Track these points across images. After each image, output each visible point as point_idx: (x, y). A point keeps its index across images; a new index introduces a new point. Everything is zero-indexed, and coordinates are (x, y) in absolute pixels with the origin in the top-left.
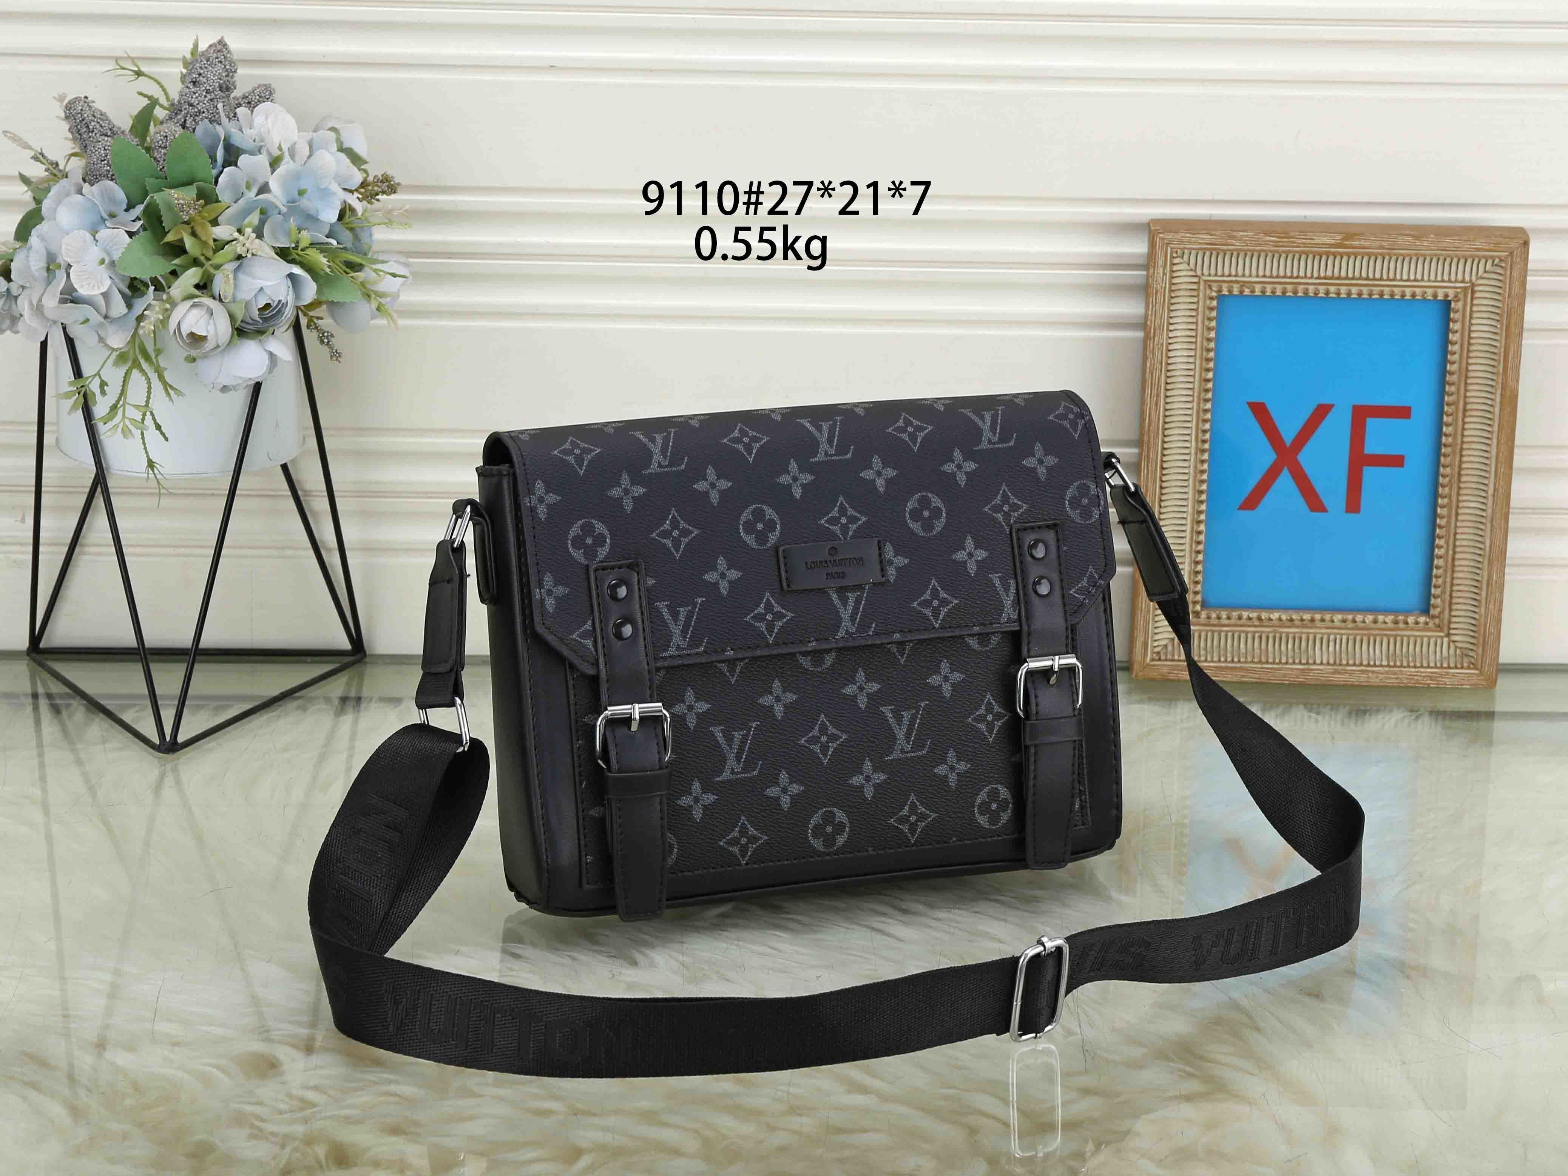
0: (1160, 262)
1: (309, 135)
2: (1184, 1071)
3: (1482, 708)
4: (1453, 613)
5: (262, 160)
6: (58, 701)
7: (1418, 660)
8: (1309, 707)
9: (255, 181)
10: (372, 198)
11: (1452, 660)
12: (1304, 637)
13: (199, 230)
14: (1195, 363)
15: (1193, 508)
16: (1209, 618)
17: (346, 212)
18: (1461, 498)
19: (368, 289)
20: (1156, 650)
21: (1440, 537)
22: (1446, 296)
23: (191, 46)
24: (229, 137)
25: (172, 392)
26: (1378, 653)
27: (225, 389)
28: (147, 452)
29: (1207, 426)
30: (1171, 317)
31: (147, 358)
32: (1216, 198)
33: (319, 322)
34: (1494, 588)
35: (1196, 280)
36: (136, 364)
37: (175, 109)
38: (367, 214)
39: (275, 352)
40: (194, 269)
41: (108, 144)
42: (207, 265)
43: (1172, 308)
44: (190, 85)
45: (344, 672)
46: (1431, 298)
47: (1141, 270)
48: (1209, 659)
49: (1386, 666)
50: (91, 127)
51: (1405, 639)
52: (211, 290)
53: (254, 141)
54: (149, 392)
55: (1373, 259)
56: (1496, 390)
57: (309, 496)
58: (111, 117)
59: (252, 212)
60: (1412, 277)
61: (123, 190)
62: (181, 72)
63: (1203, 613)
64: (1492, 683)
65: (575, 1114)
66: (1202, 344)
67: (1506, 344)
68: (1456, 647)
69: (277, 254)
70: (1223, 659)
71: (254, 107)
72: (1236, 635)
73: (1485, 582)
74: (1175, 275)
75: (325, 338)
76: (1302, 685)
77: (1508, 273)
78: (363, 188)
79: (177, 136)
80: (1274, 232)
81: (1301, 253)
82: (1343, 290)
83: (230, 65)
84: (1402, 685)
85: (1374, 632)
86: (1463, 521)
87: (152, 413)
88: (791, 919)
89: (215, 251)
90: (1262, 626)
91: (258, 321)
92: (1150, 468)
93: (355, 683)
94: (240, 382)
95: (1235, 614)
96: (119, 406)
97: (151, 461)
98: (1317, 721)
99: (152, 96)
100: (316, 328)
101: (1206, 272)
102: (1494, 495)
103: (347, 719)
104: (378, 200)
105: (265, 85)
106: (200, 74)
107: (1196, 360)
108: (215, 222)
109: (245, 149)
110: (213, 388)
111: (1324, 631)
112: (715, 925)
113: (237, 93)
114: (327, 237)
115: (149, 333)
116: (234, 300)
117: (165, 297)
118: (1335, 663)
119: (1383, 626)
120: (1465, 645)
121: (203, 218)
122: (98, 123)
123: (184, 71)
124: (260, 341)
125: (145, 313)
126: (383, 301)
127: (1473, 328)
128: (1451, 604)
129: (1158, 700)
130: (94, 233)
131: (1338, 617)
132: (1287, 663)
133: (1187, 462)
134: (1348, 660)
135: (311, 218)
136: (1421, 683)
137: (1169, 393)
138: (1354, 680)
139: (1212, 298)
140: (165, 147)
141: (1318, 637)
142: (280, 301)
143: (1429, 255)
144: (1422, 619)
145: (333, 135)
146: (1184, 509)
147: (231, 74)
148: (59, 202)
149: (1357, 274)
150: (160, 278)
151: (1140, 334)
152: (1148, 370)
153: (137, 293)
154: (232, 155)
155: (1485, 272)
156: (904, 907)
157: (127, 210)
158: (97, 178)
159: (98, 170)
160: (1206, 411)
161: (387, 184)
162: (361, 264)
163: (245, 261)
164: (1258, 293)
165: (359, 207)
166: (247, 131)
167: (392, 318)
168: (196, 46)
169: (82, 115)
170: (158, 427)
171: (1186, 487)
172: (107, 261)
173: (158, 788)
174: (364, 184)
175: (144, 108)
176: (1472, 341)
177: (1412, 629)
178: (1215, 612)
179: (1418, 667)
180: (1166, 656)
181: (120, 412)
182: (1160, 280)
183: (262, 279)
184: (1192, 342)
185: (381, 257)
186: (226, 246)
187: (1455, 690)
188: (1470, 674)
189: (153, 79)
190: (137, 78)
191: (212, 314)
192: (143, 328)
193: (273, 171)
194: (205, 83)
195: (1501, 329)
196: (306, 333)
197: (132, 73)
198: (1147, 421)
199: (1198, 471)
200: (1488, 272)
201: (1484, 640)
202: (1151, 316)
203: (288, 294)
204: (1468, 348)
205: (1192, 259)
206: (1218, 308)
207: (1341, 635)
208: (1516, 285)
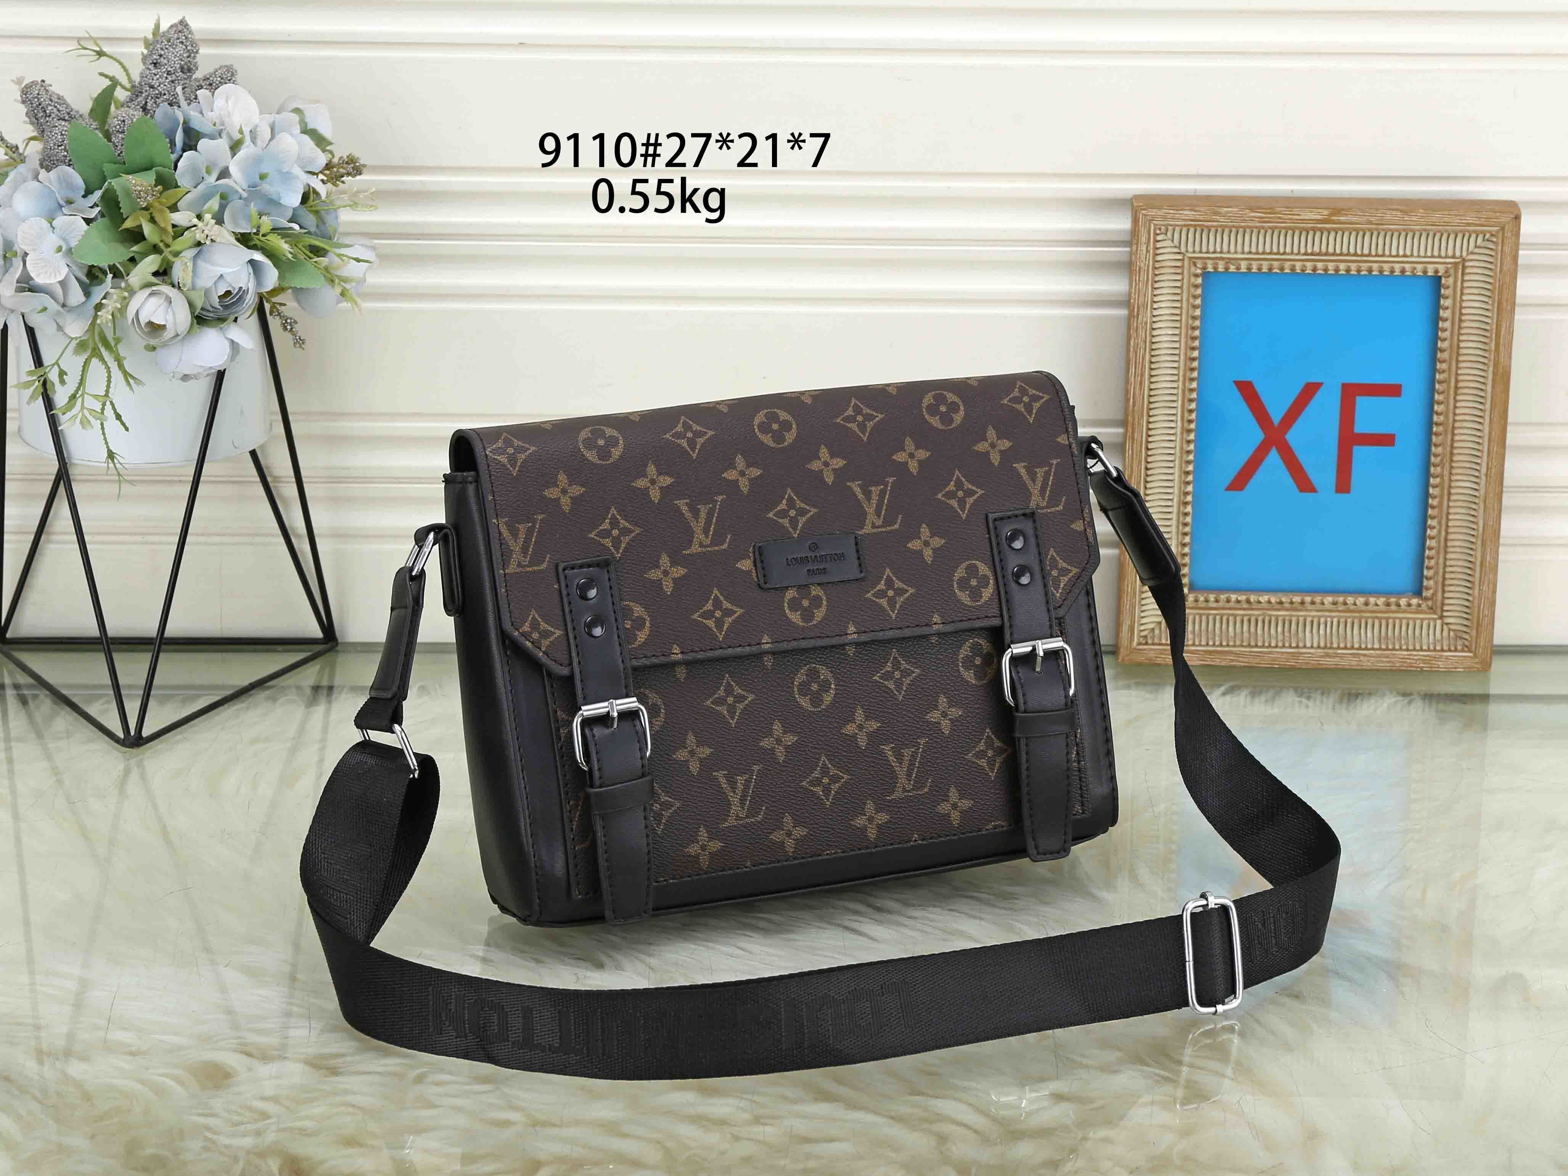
0: (1144, 239)
1: (270, 118)
2: (1158, 1075)
3: (1477, 690)
4: (1446, 595)
5: (223, 144)
6: (25, 692)
7: (1411, 642)
8: (1300, 692)
9: (215, 164)
10: (337, 180)
11: (1445, 643)
12: (1294, 620)
13: (157, 217)
14: (1179, 341)
15: (1180, 488)
16: (1196, 601)
17: (309, 194)
18: (1453, 478)
19: (332, 275)
20: (1143, 634)
21: (1433, 518)
22: (1436, 271)
23: (152, 26)
24: (189, 120)
25: (131, 381)
26: (1370, 636)
27: (185, 378)
28: (106, 443)
29: (1193, 406)
30: (1155, 296)
31: (107, 346)
32: (1201, 172)
33: (282, 309)
34: (1488, 570)
35: (1180, 257)
36: (95, 353)
37: (136, 91)
38: (333, 197)
39: (236, 340)
40: (153, 256)
41: (65, 129)
42: (167, 252)
43: (1156, 285)
44: (151, 67)
45: (315, 661)
46: (1421, 274)
47: (1125, 246)
48: (1197, 643)
49: (1377, 649)
50: (48, 112)
51: (1397, 621)
52: (170, 277)
53: (214, 125)
54: (109, 381)
55: (1361, 234)
56: (1488, 367)
57: (279, 482)
58: (69, 100)
59: (213, 196)
60: (1401, 253)
61: (81, 175)
62: (143, 53)
63: (1190, 595)
64: (1486, 667)
65: (534, 1126)
66: (1187, 323)
67: (1497, 321)
68: (1449, 630)
69: (238, 240)
70: (1211, 643)
71: (216, 89)
72: (1225, 618)
73: (1478, 563)
74: (1159, 252)
75: (288, 325)
76: (1292, 669)
77: (1500, 248)
78: (328, 169)
79: (135, 120)
80: (1260, 208)
81: (1287, 229)
82: (1331, 266)
83: (192, 46)
84: (1394, 668)
85: (1365, 615)
86: (1455, 501)
87: (112, 403)
88: (762, 918)
89: (175, 237)
90: (1252, 609)
91: (217, 309)
92: (1135, 449)
93: (327, 671)
94: (201, 371)
95: (1223, 597)
96: (78, 396)
97: (112, 452)
98: (1307, 707)
99: (114, 77)
100: (279, 314)
101: (1190, 249)
102: (1486, 475)
103: (319, 710)
104: (343, 182)
105: (226, 66)
106: (161, 56)
107: (1180, 338)
108: (174, 208)
109: (206, 132)
110: (173, 377)
111: (1314, 613)
112: (684, 925)
113: (198, 75)
114: (290, 221)
115: (107, 322)
116: (193, 288)
117: (123, 285)
118: (1325, 647)
119: (1375, 608)
120: (1459, 628)
121: (161, 204)
122: (56, 107)
123: (145, 52)
124: (221, 329)
125: (103, 301)
126: (347, 286)
127: (1464, 304)
128: (1444, 585)
129: (1144, 684)
130: (51, 220)
131: (1329, 599)
132: (1276, 647)
133: (1174, 443)
134: (1339, 644)
135: (273, 203)
136: (1414, 667)
137: (1153, 373)
138: (1344, 663)
139: (1196, 276)
140: (123, 132)
141: (1309, 620)
142: (241, 288)
143: (1418, 231)
144: (1415, 601)
145: (295, 117)
146: (1170, 490)
147: (192, 55)
148: (15, 189)
149: (1345, 250)
150: (118, 266)
151: (1124, 312)
152: (1132, 349)
153: (95, 281)
154: (192, 139)
155: (1476, 247)
156: (879, 905)
157: (84, 196)
158: (54, 164)
159: (56, 156)
160: (1192, 390)
161: (352, 165)
162: (324, 249)
163: (204, 247)
164: (1244, 270)
165: (322, 189)
166: (209, 115)
167: (356, 303)
168: (157, 26)
169: (38, 100)
170: (118, 417)
171: (1172, 468)
172: (64, 249)
173: (123, 784)
174: (328, 166)
175: (104, 91)
176: (1463, 318)
177: (1404, 612)
178: (1202, 595)
179: (1410, 650)
180: (1153, 640)
181: (79, 400)
182: (1143, 257)
183: (221, 266)
184: (1177, 321)
185: (347, 241)
186: (186, 233)
187: (1448, 672)
188: (1464, 657)
189: (115, 59)
190: (99, 58)
191: (171, 302)
192: (102, 316)
193: (234, 155)
194: (166, 64)
195: (1493, 305)
196: (270, 319)
197: (94, 53)
198: (1131, 400)
199: (1184, 451)
200: (1479, 247)
201: (1478, 624)
202: (1135, 294)
203: (249, 281)
204: (1459, 325)
205: (1176, 236)
206: (1203, 286)
207: (1332, 617)
208: (1508, 260)
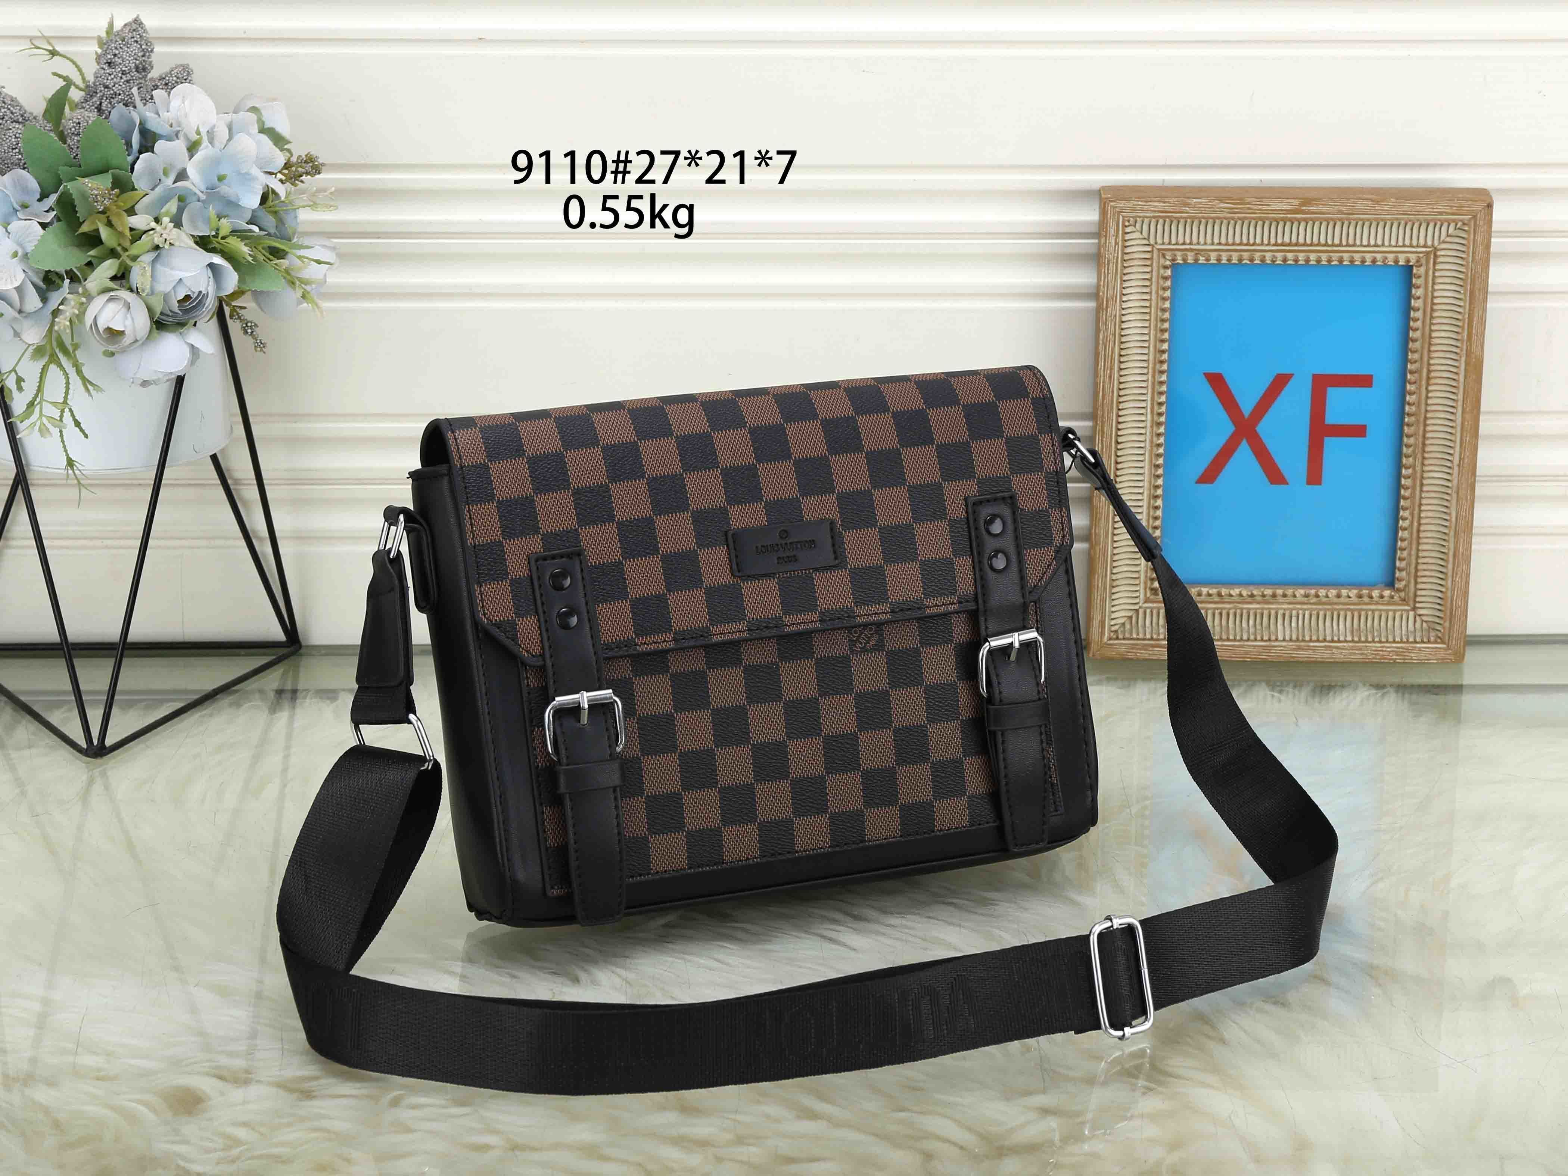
0: (1112, 232)
1: (228, 118)
3: (1450, 680)
4: (1419, 586)
5: (180, 146)
7: (1383, 634)
8: (1272, 686)
9: (172, 166)
10: (296, 179)
11: (1418, 634)
12: (1266, 612)
13: (114, 220)
14: (1149, 334)
15: (1150, 482)
17: (268, 194)
18: (1426, 469)
19: (293, 277)
20: (1113, 629)
21: (1405, 509)
22: (1408, 261)
23: (105, 24)
24: (145, 121)
25: (90, 387)
26: (1342, 628)
27: (145, 383)
28: (66, 451)
29: (1163, 399)
30: (1124, 288)
31: (65, 352)
32: (1169, 163)
33: (242, 312)
34: (1461, 560)
35: (1149, 249)
36: (53, 359)
37: (90, 91)
38: (292, 197)
39: (196, 346)
40: (110, 260)
41: (19, 132)
42: (124, 256)
43: (1125, 278)
44: (106, 66)
45: (280, 664)
46: (1393, 264)
47: (1093, 238)
49: (1350, 642)
51: (1370, 613)
52: (129, 281)
53: (171, 126)
54: (67, 388)
55: (1332, 223)
56: (1461, 357)
57: (240, 484)
58: (22, 102)
59: (171, 199)
60: (1372, 242)
61: (36, 179)
62: (96, 53)
64: (1460, 658)
65: (513, 1150)
66: (1157, 315)
67: (1470, 310)
68: (1423, 621)
69: (196, 243)
71: (172, 89)
73: (1451, 553)
74: (1127, 244)
75: (248, 328)
76: (1264, 662)
77: (1472, 236)
78: (286, 169)
79: (90, 122)
80: (1229, 198)
81: (1257, 220)
82: (1301, 256)
83: (147, 44)
84: (1367, 660)
85: (1338, 607)
86: (1428, 492)
87: (70, 411)
89: (133, 241)
90: (1224, 603)
91: (177, 313)
92: (1104, 443)
93: (291, 675)
94: (161, 376)
96: (36, 403)
97: (71, 459)
98: (1280, 701)
99: (67, 77)
100: (239, 318)
101: (1159, 241)
102: (1459, 466)
103: (283, 716)
104: (302, 182)
105: (182, 65)
106: (115, 55)
107: (1150, 330)
108: (131, 212)
109: (162, 133)
110: (133, 383)
111: (1286, 606)
113: (154, 74)
114: (250, 222)
115: (65, 328)
116: (152, 293)
117: (81, 290)
118: (1298, 640)
119: (1347, 600)
120: (1430, 619)
121: (118, 207)
122: (9, 109)
123: (99, 51)
124: (181, 334)
125: (61, 307)
126: (308, 288)
127: (1436, 294)
128: (1416, 577)
129: (1115, 679)
130: (6, 225)
131: (1301, 592)
132: (1248, 640)
133: (1144, 436)
134: (1311, 636)
135: (232, 204)
136: (1386, 659)
137: (1123, 366)
138: (1318, 656)
139: (1166, 267)
140: (78, 134)
141: (1281, 612)
142: (200, 292)
143: (1389, 220)
144: (1387, 593)
145: (253, 117)
146: (1141, 484)
147: (147, 54)
149: (1315, 240)
150: (75, 270)
151: (1092, 304)
152: (1101, 342)
153: (52, 286)
154: (148, 141)
155: (1448, 236)
156: (856, 913)
157: (39, 200)
158: (8, 167)
159: (10, 159)
160: (1161, 383)
161: (311, 165)
162: (284, 250)
163: (164, 252)
164: (1213, 261)
165: (281, 190)
166: (165, 115)
167: (316, 304)
168: (111, 25)
170: (77, 424)
171: (1142, 461)
172: (20, 254)
173: (85, 796)
174: (287, 165)
175: (58, 91)
176: (1435, 307)
177: (1377, 603)
179: (1384, 642)
180: (1124, 635)
181: (37, 409)
182: (1112, 249)
183: (181, 270)
184: (1146, 313)
185: (306, 242)
186: (143, 236)
187: (1421, 664)
188: (1436, 648)
189: (68, 58)
190: (52, 58)
191: (129, 308)
192: (59, 323)
193: (191, 157)
194: (120, 64)
195: (1465, 294)
196: (230, 322)
197: (48, 53)
198: (1101, 393)
199: (1154, 445)
200: (1451, 236)
201: (1451, 613)
202: (1104, 287)
203: (208, 285)
204: (1431, 314)
205: (1145, 227)
206: (1172, 277)
207: (1304, 610)
208: (1480, 249)
